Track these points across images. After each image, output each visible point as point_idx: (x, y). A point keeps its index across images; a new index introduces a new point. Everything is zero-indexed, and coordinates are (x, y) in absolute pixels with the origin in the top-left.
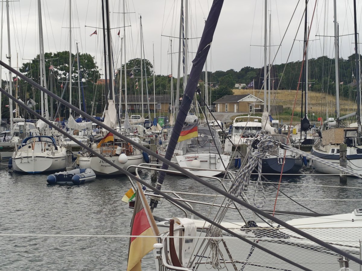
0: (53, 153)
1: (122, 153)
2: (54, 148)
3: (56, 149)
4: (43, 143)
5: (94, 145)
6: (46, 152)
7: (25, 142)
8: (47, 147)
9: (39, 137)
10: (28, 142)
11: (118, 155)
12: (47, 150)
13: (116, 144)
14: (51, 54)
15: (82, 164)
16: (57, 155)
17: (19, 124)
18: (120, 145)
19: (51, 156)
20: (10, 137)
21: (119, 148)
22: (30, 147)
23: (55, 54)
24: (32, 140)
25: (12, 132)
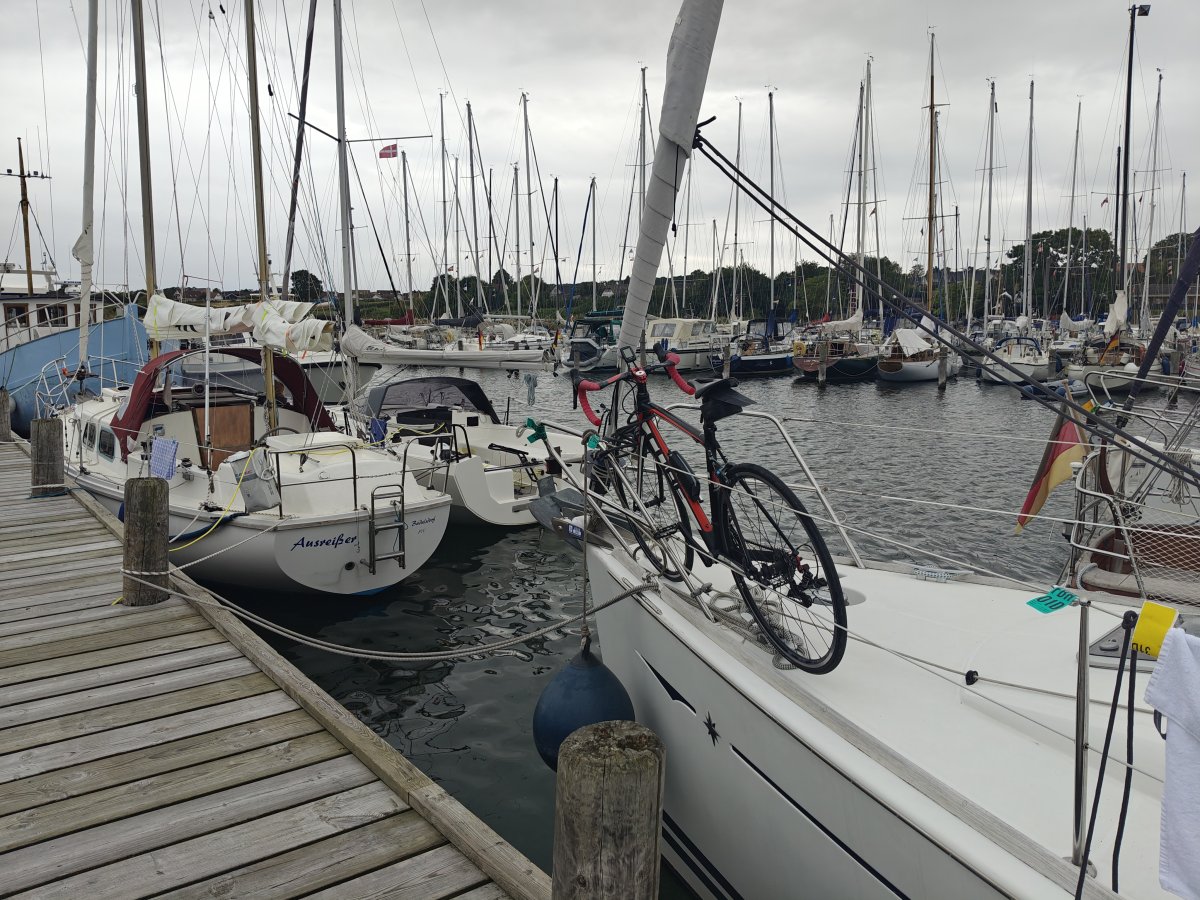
0: (1036, 360)
1: (1129, 362)
2: (1037, 353)
3: (1040, 354)
4: (1023, 346)
5: (1090, 350)
6: (1027, 357)
7: (1000, 344)
8: (1028, 351)
9: (1018, 339)
10: (1004, 344)
11: (1124, 365)
12: (1028, 355)
13: (1122, 350)
14: (1051, 232)
15: (1071, 374)
16: (1040, 362)
17: (995, 322)
18: (1127, 351)
19: (1033, 363)
20: (981, 339)
21: (1125, 355)
22: (1005, 351)
23: (1056, 233)
24: (1009, 342)
25: (985, 333)
